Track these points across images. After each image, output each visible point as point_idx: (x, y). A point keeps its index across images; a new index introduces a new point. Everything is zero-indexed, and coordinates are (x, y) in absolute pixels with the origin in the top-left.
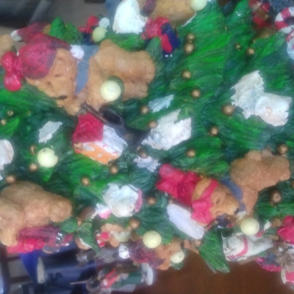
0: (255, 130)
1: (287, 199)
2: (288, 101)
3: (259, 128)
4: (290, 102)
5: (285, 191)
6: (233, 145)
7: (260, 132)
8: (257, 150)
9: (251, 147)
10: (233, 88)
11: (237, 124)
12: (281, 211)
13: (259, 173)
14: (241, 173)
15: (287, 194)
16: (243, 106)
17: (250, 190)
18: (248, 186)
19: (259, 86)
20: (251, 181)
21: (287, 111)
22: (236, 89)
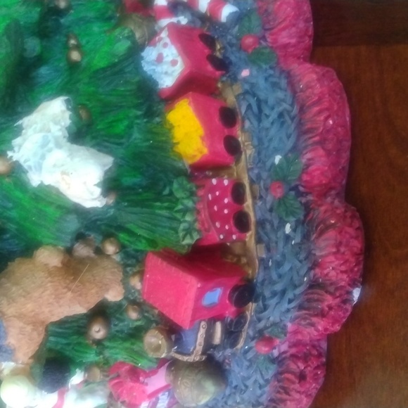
0: (50, 210)
1: (122, 332)
2: (104, 166)
3: (59, 207)
4: (107, 168)
5: (118, 319)
6: (17, 230)
7: (58, 214)
8: (55, 246)
9: (45, 240)
10: (20, 122)
11: (18, 194)
12: (107, 353)
13: (48, 292)
14: (14, 289)
15: (121, 324)
16: (25, 162)
17: (21, 324)
18: (20, 317)
19: (59, 127)
20: (30, 306)
21: (97, 185)
22: (24, 126)
